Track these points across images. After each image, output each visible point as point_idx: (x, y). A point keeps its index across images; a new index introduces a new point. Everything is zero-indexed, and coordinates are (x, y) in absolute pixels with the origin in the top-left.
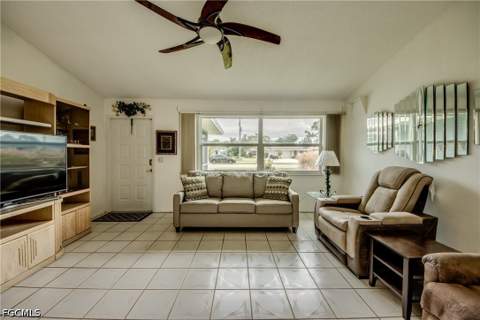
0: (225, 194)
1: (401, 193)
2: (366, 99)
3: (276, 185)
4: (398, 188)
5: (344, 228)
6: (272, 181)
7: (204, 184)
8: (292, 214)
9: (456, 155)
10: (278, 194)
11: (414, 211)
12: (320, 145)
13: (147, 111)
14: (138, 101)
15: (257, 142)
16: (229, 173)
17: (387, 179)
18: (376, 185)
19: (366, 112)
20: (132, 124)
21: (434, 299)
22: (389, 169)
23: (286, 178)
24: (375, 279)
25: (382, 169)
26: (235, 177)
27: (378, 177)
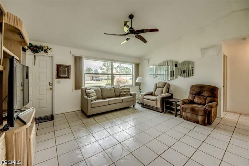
0: (103, 97)
1: (164, 88)
2: (148, 60)
3: (125, 91)
4: (163, 88)
5: (156, 100)
6: (122, 89)
7: (95, 93)
8: (133, 100)
9: (170, 80)
10: (126, 94)
11: (168, 92)
12: (132, 75)
13: (49, 51)
14: (43, 44)
15: (110, 73)
16: (103, 87)
17: (161, 85)
18: (156, 87)
19: (148, 64)
20: (35, 59)
21: (184, 108)
22: (159, 82)
23: (128, 88)
24: (166, 111)
25: (157, 82)
26: (107, 89)
27: (157, 85)
